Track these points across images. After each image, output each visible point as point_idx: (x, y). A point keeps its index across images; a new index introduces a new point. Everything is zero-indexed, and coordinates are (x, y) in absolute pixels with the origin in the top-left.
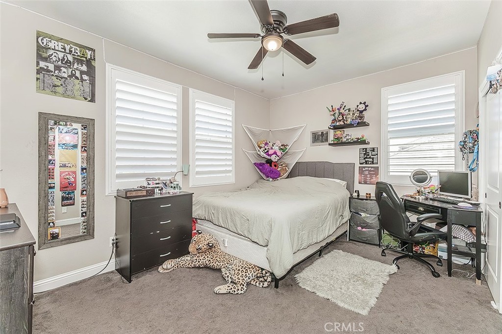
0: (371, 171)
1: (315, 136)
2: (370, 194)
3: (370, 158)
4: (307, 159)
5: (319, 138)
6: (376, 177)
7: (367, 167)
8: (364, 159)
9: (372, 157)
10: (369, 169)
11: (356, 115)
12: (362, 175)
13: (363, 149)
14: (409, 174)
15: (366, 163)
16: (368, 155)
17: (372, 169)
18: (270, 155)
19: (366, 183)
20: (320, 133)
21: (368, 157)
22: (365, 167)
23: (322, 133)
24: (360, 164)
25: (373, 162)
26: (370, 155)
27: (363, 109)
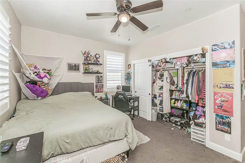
0: (100, 86)
1: (70, 66)
2: (102, 97)
3: (100, 80)
4: (64, 80)
5: (73, 68)
6: (102, 89)
7: (99, 85)
8: (98, 81)
9: (101, 80)
10: (100, 85)
11: (94, 59)
12: (97, 89)
13: (97, 76)
14: (116, 87)
15: (99, 82)
16: (99, 79)
17: (101, 85)
18: (42, 78)
19: (98, 92)
20: (74, 65)
21: (99, 80)
22: (98, 85)
23: (75, 65)
24: (96, 83)
25: (101, 82)
26: (100, 79)
27: (98, 57)
